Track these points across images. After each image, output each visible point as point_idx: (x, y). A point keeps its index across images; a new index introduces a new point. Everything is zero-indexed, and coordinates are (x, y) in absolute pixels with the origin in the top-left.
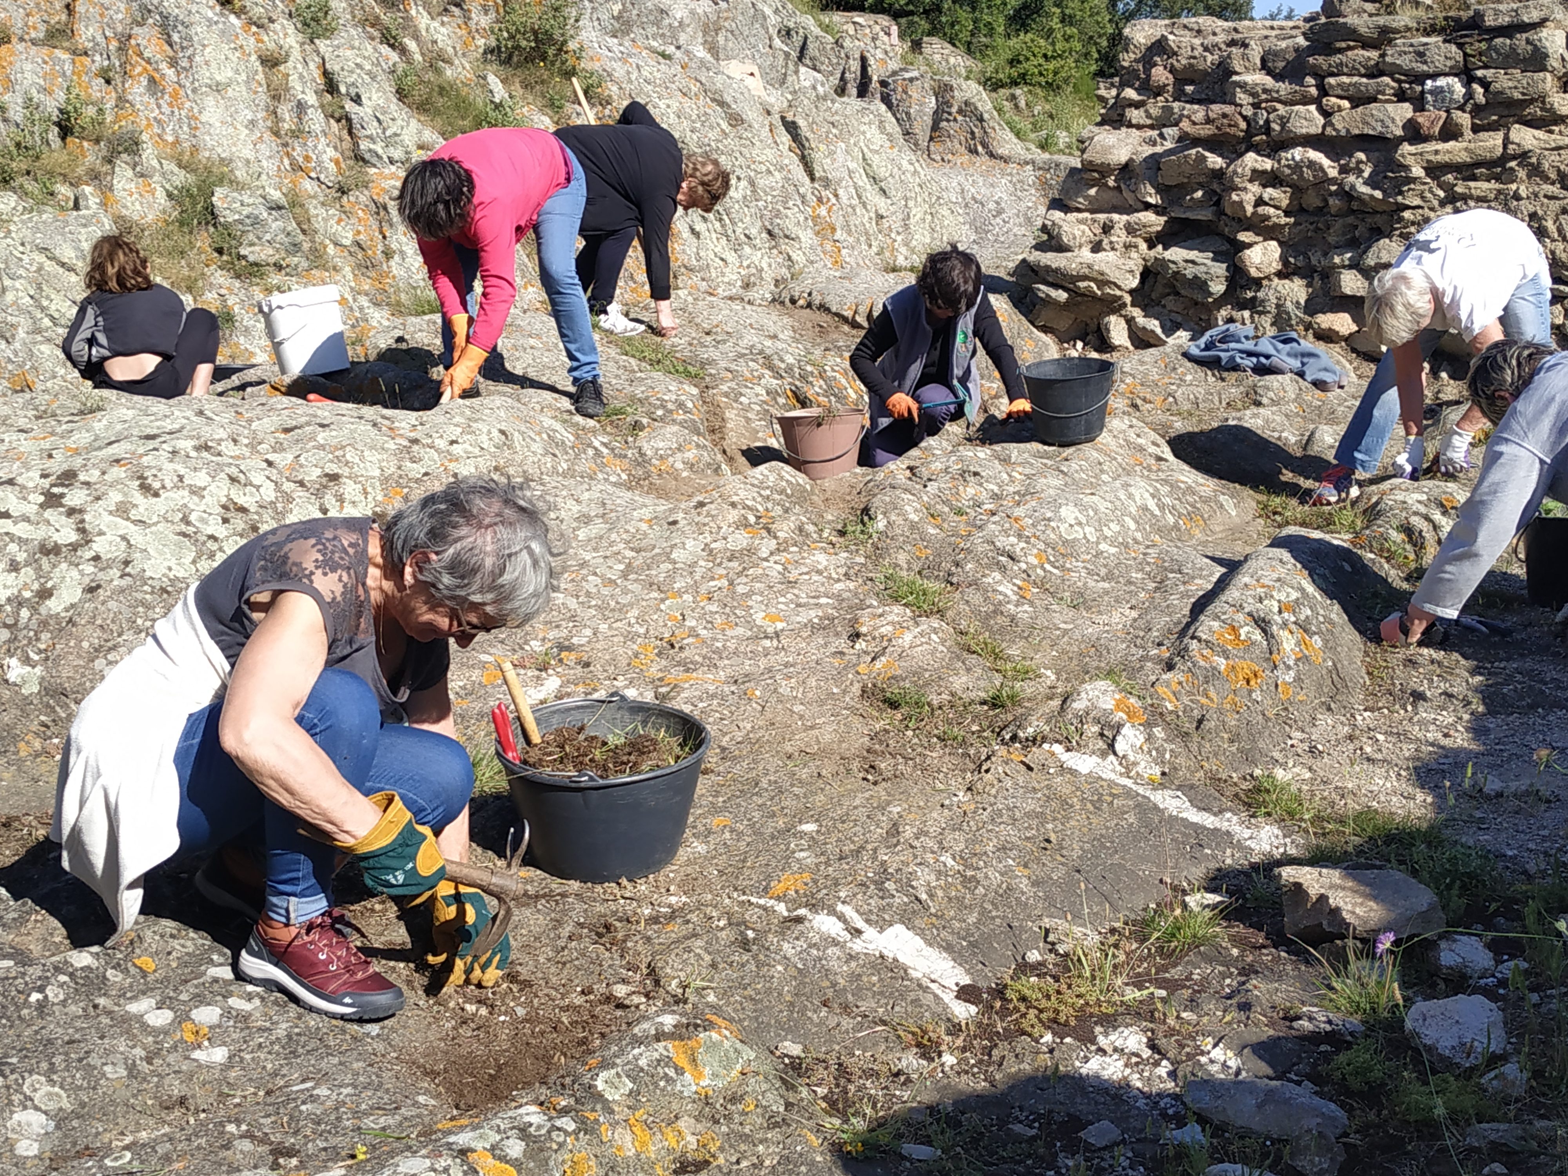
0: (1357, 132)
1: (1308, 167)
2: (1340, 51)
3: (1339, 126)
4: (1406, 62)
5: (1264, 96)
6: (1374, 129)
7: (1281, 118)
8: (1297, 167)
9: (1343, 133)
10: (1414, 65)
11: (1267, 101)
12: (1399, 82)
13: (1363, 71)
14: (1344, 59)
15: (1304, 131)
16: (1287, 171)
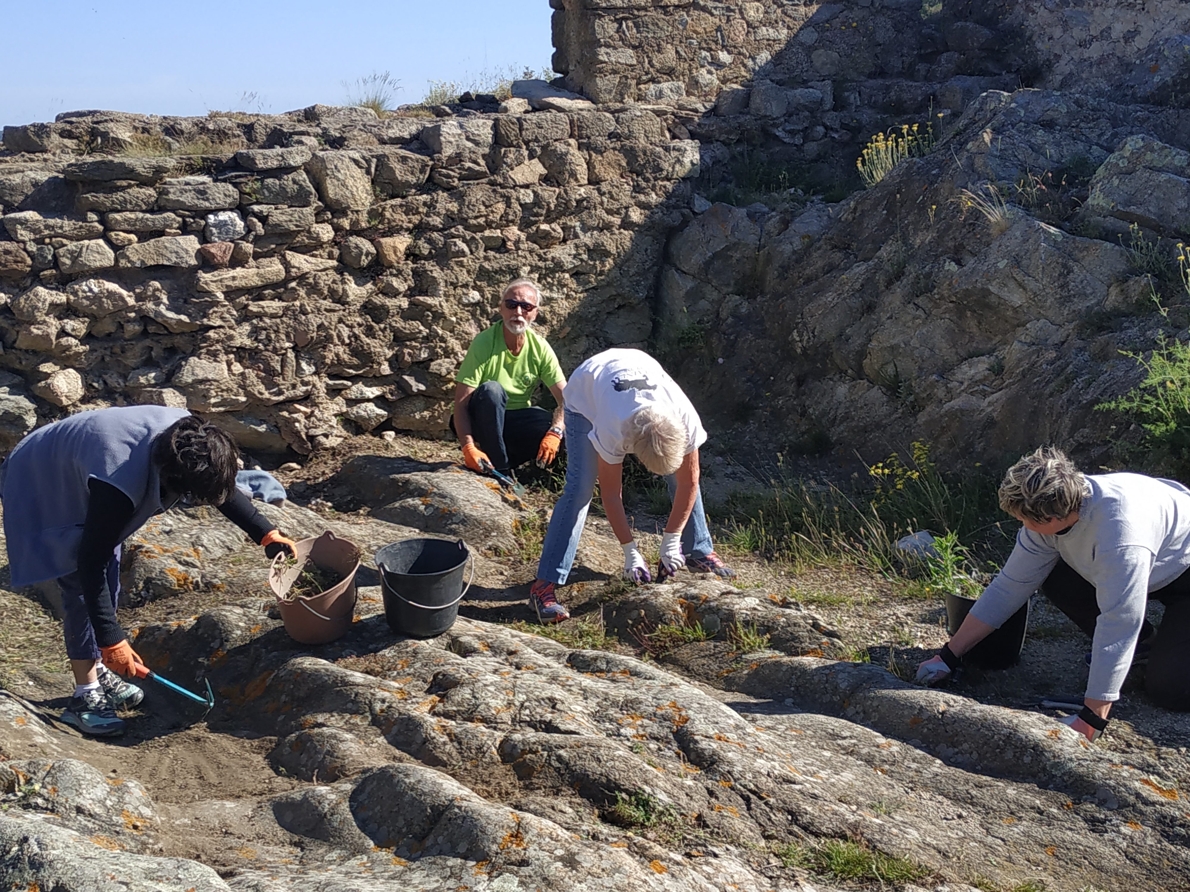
0: (152, 263)
1: (107, 298)
2: (123, 189)
3: (134, 259)
4: (189, 199)
5: (47, 232)
6: (169, 260)
7: (71, 252)
8: (96, 298)
9: (138, 264)
10: (196, 201)
11: (51, 237)
12: (183, 216)
13: (144, 207)
14: (127, 197)
15: (98, 264)
16: (86, 302)
